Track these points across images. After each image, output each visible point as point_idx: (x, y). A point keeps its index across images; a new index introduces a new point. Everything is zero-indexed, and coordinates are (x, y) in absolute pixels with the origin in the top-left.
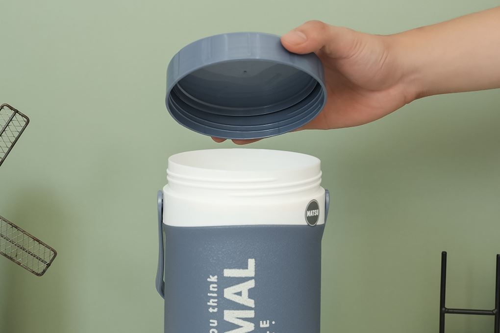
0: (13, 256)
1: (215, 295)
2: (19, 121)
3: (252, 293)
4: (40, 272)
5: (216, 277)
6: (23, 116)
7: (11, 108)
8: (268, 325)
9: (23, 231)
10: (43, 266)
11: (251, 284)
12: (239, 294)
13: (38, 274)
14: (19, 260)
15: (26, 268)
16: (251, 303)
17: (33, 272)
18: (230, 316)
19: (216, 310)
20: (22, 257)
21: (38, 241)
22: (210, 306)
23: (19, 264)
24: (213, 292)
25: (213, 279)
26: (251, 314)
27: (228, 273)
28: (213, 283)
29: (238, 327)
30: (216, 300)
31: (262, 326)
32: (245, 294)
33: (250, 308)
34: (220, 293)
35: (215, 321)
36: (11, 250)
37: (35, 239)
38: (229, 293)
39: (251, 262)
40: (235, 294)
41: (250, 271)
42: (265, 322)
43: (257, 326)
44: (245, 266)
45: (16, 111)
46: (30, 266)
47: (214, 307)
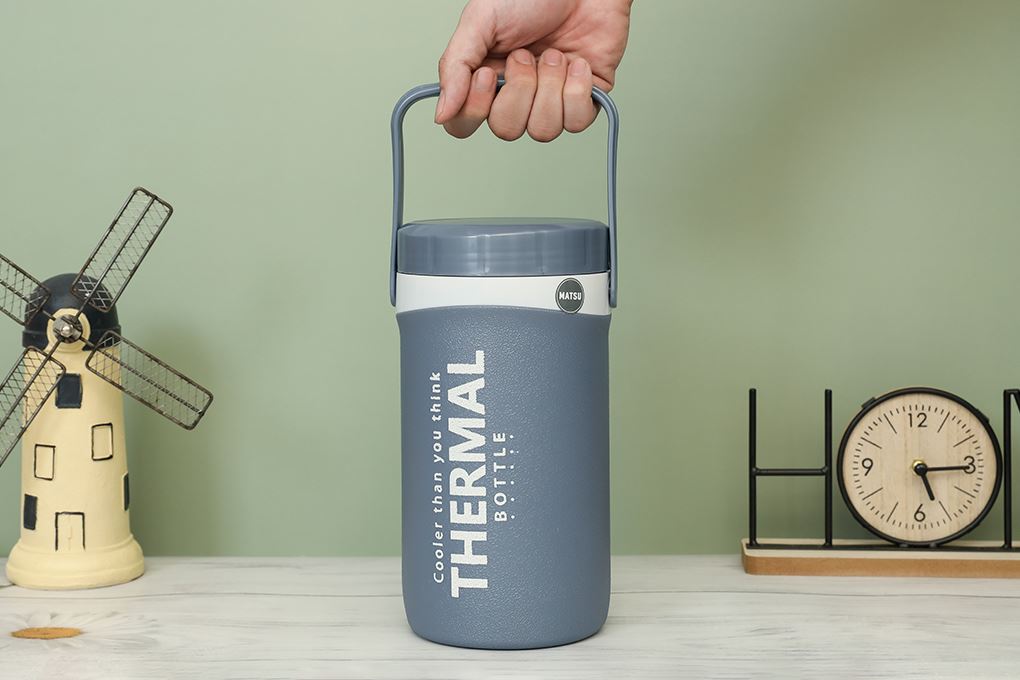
0: (153, 402)
1: (439, 398)
2: (159, 211)
3: (481, 396)
4: (190, 423)
5: (439, 374)
6: (164, 204)
7: (148, 194)
8: (504, 440)
9: (166, 366)
10: (194, 415)
11: (480, 383)
12: (466, 396)
13: (186, 427)
14: (161, 407)
15: (170, 418)
16: (480, 409)
17: (180, 424)
18: (455, 425)
19: (439, 418)
20: (165, 403)
21: (186, 379)
22: (434, 413)
23: (161, 413)
24: (436, 395)
25: (436, 377)
26: (481, 423)
27: (452, 368)
28: (436, 382)
29: (466, 440)
30: (439, 405)
31: (495, 440)
32: (473, 396)
33: (480, 416)
34: (444, 395)
35: (439, 433)
36: (151, 393)
37: (182, 377)
38: (453, 395)
39: (480, 355)
40: (461, 396)
41: (478, 367)
42: (499, 435)
43: (489, 439)
44: (472, 361)
45: (155, 198)
46: (175, 415)
47: (437, 415)
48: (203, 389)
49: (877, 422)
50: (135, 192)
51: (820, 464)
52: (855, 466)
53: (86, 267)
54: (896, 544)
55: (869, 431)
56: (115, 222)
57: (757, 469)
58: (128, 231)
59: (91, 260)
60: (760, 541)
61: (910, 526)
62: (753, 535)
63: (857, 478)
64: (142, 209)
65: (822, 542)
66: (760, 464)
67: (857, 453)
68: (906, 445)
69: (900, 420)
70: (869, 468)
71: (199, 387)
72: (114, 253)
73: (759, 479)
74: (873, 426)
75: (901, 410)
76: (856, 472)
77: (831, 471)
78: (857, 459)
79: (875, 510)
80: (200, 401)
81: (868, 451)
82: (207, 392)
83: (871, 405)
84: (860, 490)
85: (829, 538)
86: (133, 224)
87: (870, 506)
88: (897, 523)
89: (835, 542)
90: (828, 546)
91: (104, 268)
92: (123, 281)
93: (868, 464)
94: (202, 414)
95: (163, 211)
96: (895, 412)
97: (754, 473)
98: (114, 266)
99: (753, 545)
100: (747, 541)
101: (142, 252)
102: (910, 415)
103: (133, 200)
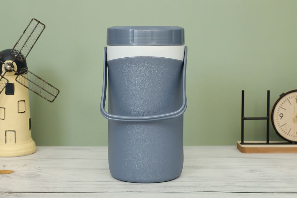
0: (39, 93)
2: (41, 27)
4: (52, 100)
6: (42, 24)
7: (37, 20)
9: (43, 80)
10: (53, 98)
13: (51, 102)
14: (42, 94)
15: (45, 99)
17: (48, 100)
20: (43, 93)
21: (50, 85)
23: (42, 96)
36: (38, 90)
37: (49, 84)
45: (39, 22)
46: (47, 97)
48: (56, 89)
49: (285, 101)
50: (32, 20)
51: (265, 115)
52: (277, 116)
53: (15, 46)
54: (291, 142)
55: (282, 104)
56: (25, 30)
57: (244, 118)
58: (30, 33)
59: (17, 43)
60: (245, 142)
61: (295, 136)
62: (242, 140)
63: (278, 120)
64: (35, 26)
65: (266, 142)
66: (245, 116)
67: (278, 112)
68: (294, 109)
69: (293, 100)
70: (282, 117)
71: (55, 88)
72: (25, 41)
73: (245, 121)
74: (283, 102)
75: (293, 97)
76: (277, 118)
77: (269, 118)
78: (278, 114)
79: (284, 131)
80: (55, 93)
81: (282, 111)
82: (57, 90)
83: (282, 96)
84: (278, 124)
85: (268, 140)
86: (31, 31)
87: (282, 130)
88: (291, 135)
89: (270, 142)
90: (268, 143)
91: (22, 46)
92: (28, 51)
93: (281, 115)
94: (56, 97)
95: (42, 27)
96: (291, 98)
97: (243, 119)
98: (25, 46)
99: (242, 143)
100: (240, 142)
101: (35, 41)
102: (296, 99)
103: (32, 23)
